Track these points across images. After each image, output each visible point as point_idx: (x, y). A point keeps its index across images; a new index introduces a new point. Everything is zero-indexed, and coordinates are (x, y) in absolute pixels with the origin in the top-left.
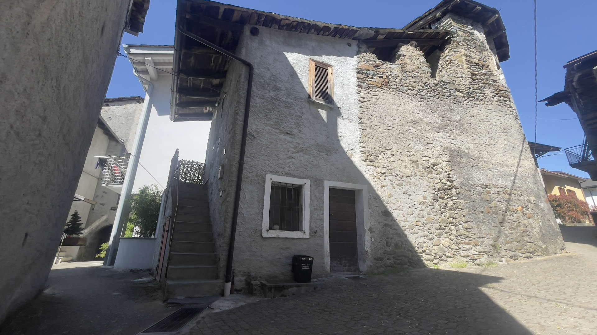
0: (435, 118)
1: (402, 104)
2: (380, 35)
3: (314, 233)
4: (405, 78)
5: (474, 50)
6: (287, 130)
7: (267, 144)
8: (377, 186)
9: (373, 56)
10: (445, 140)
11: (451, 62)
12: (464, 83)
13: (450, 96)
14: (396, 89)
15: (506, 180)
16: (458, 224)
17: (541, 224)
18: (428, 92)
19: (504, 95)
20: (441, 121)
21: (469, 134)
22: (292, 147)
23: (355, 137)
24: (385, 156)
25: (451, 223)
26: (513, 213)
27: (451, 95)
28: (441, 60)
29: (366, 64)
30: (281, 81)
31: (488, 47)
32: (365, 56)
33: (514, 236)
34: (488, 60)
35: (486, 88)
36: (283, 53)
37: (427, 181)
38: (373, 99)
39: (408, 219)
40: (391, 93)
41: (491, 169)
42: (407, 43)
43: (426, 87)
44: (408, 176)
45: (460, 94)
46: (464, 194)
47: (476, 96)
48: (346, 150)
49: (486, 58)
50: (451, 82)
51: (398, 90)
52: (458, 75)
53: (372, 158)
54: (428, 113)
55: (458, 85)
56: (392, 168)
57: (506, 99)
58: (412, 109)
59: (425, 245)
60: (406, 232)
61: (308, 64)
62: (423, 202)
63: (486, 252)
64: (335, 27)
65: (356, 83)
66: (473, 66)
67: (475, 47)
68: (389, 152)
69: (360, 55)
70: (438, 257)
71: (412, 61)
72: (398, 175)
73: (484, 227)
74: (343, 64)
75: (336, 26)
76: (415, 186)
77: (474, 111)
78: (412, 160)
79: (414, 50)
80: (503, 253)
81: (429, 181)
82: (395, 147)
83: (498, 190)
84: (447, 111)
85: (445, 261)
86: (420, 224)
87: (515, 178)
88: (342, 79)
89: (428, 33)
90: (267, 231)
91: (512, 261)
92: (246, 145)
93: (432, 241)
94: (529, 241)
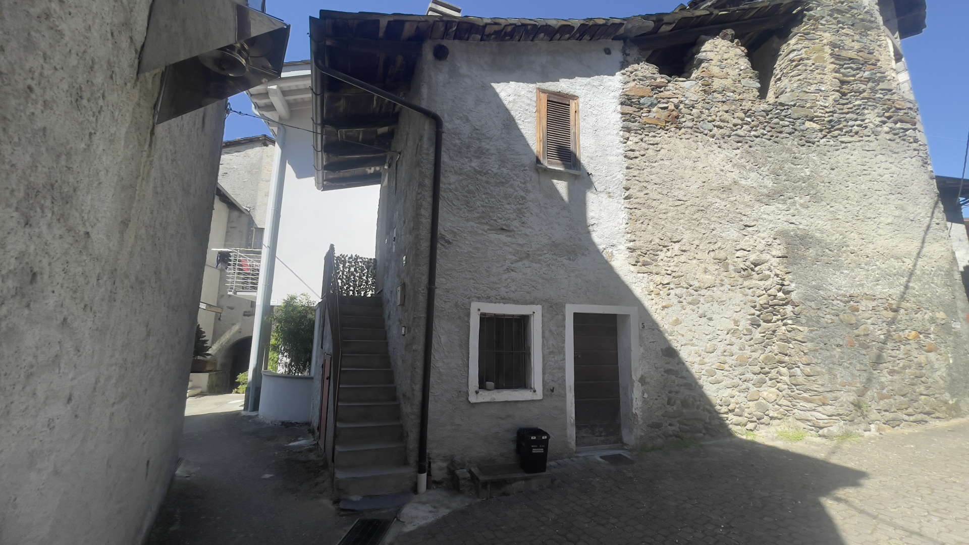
0: (761, 177)
1: (703, 156)
2: (664, 26)
3: (550, 391)
4: (708, 106)
5: (850, 32)
6: (503, 225)
7: (471, 252)
8: (655, 307)
9: (650, 68)
10: (779, 217)
11: (801, 62)
12: (822, 104)
13: (793, 133)
14: (691, 128)
15: (892, 283)
16: (794, 366)
17: (951, 362)
18: (752, 128)
19: (906, 118)
20: (774, 183)
21: (825, 204)
22: (511, 253)
23: (618, 223)
24: (669, 254)
25: (782, 362)
26: (898, 344)
27: (796, 130)
28: (780, 58)
29: (637, 86)
30: (488, 138)
31: (880, 20)
32: (636, 70)
33: (896, 386)
34: (877, 48)
35: (867, 109)
36: (491, 86)
37: (741, 293)
38: (651, 152)
39: (706, 360)
40: (683, 136)
41: (863, 265)
42: (714, 34)
43: (749, 120)
44: (709, 287)
45: (814, 125)
46: (808, 315)
47: (845, 126)
48: (601, 247)
49: (873, 46)
50: (798, 104)
51: (696, 130)
52: (813, 88)
53: (646, 259)
54: (749, 170)
55: (811, 107)
56: (682, 274)
57: (909, 126)
58: (719, 164)
59: (733, 400)
60: (701, 382)
61: (535, 99)
62: (732, 331)
63: (841, 415)
64: (582, 25)
65: (619, 123)
66: (845, 66)
67: (853, 25)
68: (677, 246)
69: (626, 69)
70: (755, 419)
71: (724, 70)
72: (691, 286)
73: (840, 372)
74: (597, 90)
75: (582, 22)
76: (721, 302)
77: (839, 158)
78: (717, 257)
79: (728, 47)
80: (874, 415)
81: (745, 293)
82: (687, 236)
83: (875, 303)
84: (787, 161)
85: (767, 425)
86: (726, 367)
87: (910, 278)
88: (594, 119)
89: (756, 10)
90: (477, 392)
91: (888, 430)
92: (438, 257)
93: (746, 393)
94: (924, 393)
